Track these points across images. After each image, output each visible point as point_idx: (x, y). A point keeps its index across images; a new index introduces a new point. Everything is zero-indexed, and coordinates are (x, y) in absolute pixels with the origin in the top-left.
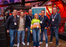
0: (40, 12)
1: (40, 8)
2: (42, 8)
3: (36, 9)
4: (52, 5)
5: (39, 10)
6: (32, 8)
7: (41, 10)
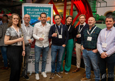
1: (42, 6)
2: (45, 6)
6: (24, 5)
7: (42, 10)
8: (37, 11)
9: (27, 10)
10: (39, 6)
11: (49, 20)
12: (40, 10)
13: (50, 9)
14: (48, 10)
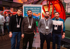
0: (34, 12)
1: (35, 6)
2: (37, 6)
3: (29, 7)
4: (47, 5)
5: (33, 9)
6: (24, 6)
7: (35, 8)
8: (32, 9)
9: (26, 8)
10: (33, 6)
11: (39, 15)
12: (34, 9)
13: (40, 8)
14: (39, 9)
